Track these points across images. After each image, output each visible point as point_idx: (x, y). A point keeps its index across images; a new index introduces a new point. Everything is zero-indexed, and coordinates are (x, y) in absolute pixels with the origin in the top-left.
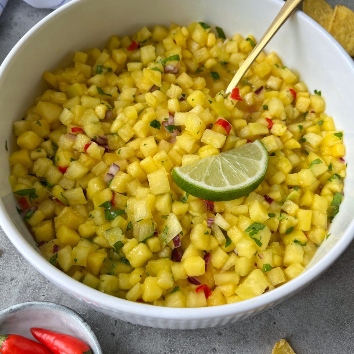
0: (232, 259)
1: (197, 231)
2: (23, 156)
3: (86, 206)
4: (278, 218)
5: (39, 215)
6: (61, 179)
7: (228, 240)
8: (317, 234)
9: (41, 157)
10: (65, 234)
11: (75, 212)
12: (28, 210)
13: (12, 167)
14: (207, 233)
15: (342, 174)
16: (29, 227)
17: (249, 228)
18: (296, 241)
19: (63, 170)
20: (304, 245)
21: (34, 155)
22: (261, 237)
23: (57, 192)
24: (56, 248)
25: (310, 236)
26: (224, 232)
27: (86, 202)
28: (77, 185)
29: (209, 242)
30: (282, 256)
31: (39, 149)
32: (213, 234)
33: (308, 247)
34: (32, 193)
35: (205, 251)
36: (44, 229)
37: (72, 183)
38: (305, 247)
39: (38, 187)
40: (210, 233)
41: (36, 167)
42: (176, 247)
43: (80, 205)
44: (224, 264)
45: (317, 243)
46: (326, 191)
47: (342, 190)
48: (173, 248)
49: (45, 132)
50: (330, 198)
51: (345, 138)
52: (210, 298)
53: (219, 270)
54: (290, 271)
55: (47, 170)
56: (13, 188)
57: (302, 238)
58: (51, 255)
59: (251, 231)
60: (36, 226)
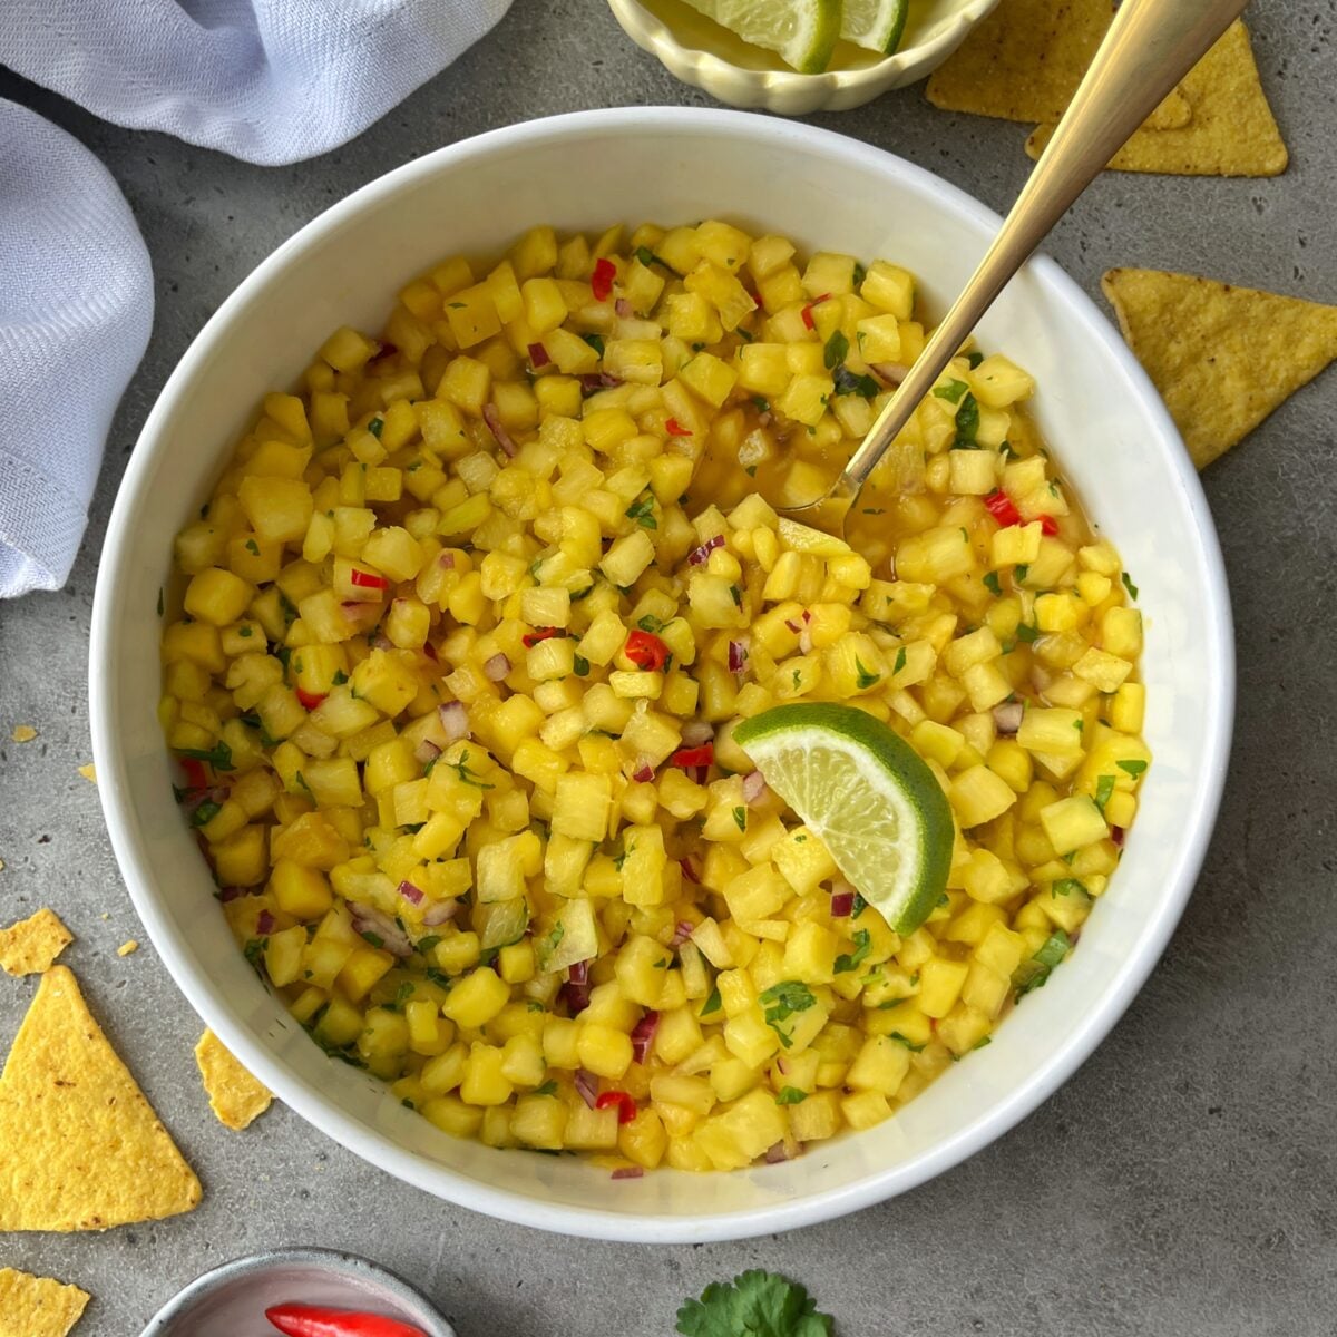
0: (708, 1055)
1: (635, 957)
2: (199, 645)
3: (360, 811)
4: (861, 978)
5: (230, 815)
6: (300, 727)
7: (714, 999)
8: (963, 1029)
9: (251, 651)
10: (293, 890)
11: (329, 828)
12: (203, 798)
13: (168, 671)
14: (661, 964)
15: (1095, 887)
16: (204, 845)
17: (772, 990)
18: (896, 1036)
19: (310, 703)
20: (916, 1048)
21: (233, 643)
22: (794, 1029)
23: (288, 761)
24: (267, 922)
25: (941, 1029)
26: (712, 972)
27: (361, 803)
28: (343, 751)
29: (659, 988)
30: (849, 1063)
31: (246, 623)
32: (676, 964)
33: (926, 1059)
34: (218, 756)
35: (645, 1009)
36: (242, 857)
37: (330, 743)
38: (916, 1054)
39: (237, 740)
40: (668, 963)
41: (234, 679)
42: (573, 983)
43: (344, 807)
44: (686, 1057)
45: (955, 1050)
46: (1031, 916)
47: (1078, 926)
48: (565, 981)
49: (265, 568)
50: (1035, 941)
51: (1150, 776)
52: (629, 1126)
53: (669, 1067)
54: (855, 1109)
55: (265, 693)
56: (170, 734)
57: (916, 1029)
58: (250, 933)
59: (775, 1004)
60: (221, 843)
